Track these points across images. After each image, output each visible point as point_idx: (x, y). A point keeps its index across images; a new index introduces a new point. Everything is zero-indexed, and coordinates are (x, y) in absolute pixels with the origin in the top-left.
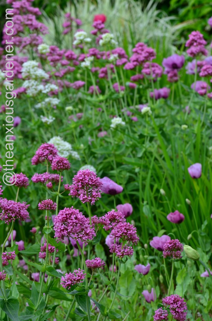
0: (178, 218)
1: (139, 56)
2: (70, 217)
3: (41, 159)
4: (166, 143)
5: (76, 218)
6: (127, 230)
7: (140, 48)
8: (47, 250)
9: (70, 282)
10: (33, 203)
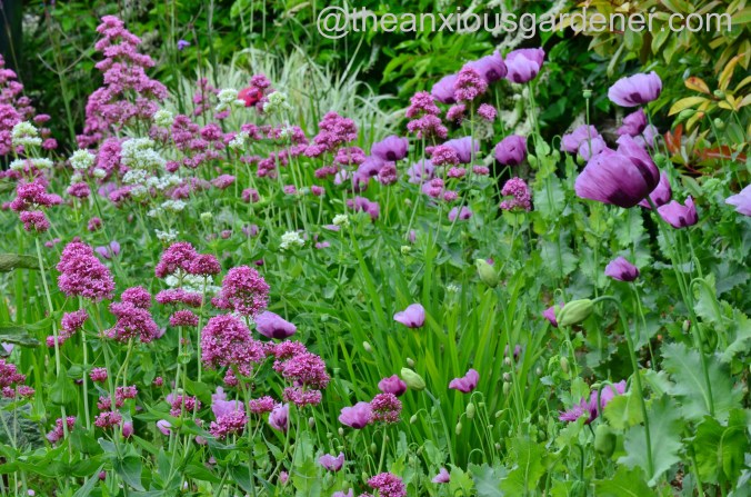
0: (397, 388)
1: (330, 133)
2: (226, 326)
3: (170, 268)
4: (373, 281)
5: (235, 329)
6: (310, 363)
7: (331, 120)
8: (182, 406)
9: (224, 428)
10: (145, 376)
